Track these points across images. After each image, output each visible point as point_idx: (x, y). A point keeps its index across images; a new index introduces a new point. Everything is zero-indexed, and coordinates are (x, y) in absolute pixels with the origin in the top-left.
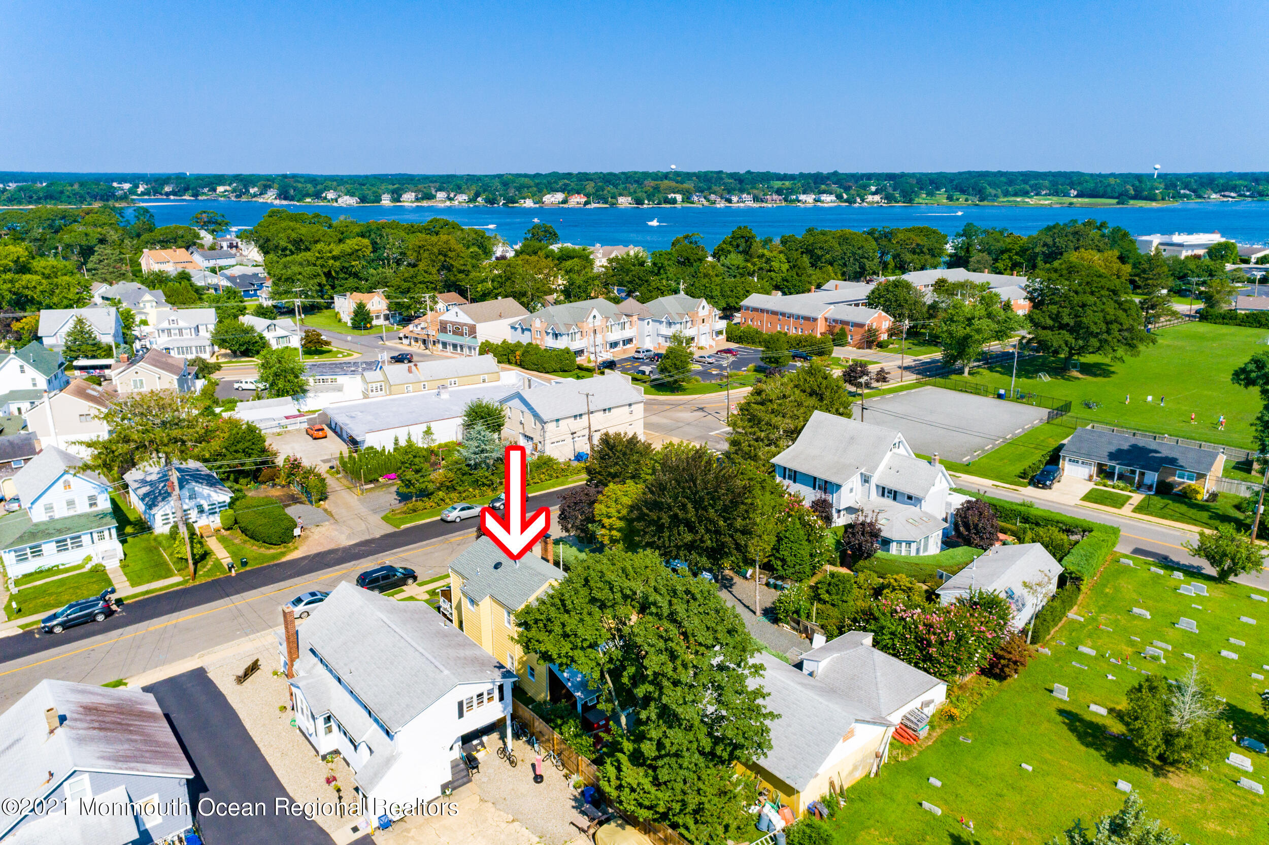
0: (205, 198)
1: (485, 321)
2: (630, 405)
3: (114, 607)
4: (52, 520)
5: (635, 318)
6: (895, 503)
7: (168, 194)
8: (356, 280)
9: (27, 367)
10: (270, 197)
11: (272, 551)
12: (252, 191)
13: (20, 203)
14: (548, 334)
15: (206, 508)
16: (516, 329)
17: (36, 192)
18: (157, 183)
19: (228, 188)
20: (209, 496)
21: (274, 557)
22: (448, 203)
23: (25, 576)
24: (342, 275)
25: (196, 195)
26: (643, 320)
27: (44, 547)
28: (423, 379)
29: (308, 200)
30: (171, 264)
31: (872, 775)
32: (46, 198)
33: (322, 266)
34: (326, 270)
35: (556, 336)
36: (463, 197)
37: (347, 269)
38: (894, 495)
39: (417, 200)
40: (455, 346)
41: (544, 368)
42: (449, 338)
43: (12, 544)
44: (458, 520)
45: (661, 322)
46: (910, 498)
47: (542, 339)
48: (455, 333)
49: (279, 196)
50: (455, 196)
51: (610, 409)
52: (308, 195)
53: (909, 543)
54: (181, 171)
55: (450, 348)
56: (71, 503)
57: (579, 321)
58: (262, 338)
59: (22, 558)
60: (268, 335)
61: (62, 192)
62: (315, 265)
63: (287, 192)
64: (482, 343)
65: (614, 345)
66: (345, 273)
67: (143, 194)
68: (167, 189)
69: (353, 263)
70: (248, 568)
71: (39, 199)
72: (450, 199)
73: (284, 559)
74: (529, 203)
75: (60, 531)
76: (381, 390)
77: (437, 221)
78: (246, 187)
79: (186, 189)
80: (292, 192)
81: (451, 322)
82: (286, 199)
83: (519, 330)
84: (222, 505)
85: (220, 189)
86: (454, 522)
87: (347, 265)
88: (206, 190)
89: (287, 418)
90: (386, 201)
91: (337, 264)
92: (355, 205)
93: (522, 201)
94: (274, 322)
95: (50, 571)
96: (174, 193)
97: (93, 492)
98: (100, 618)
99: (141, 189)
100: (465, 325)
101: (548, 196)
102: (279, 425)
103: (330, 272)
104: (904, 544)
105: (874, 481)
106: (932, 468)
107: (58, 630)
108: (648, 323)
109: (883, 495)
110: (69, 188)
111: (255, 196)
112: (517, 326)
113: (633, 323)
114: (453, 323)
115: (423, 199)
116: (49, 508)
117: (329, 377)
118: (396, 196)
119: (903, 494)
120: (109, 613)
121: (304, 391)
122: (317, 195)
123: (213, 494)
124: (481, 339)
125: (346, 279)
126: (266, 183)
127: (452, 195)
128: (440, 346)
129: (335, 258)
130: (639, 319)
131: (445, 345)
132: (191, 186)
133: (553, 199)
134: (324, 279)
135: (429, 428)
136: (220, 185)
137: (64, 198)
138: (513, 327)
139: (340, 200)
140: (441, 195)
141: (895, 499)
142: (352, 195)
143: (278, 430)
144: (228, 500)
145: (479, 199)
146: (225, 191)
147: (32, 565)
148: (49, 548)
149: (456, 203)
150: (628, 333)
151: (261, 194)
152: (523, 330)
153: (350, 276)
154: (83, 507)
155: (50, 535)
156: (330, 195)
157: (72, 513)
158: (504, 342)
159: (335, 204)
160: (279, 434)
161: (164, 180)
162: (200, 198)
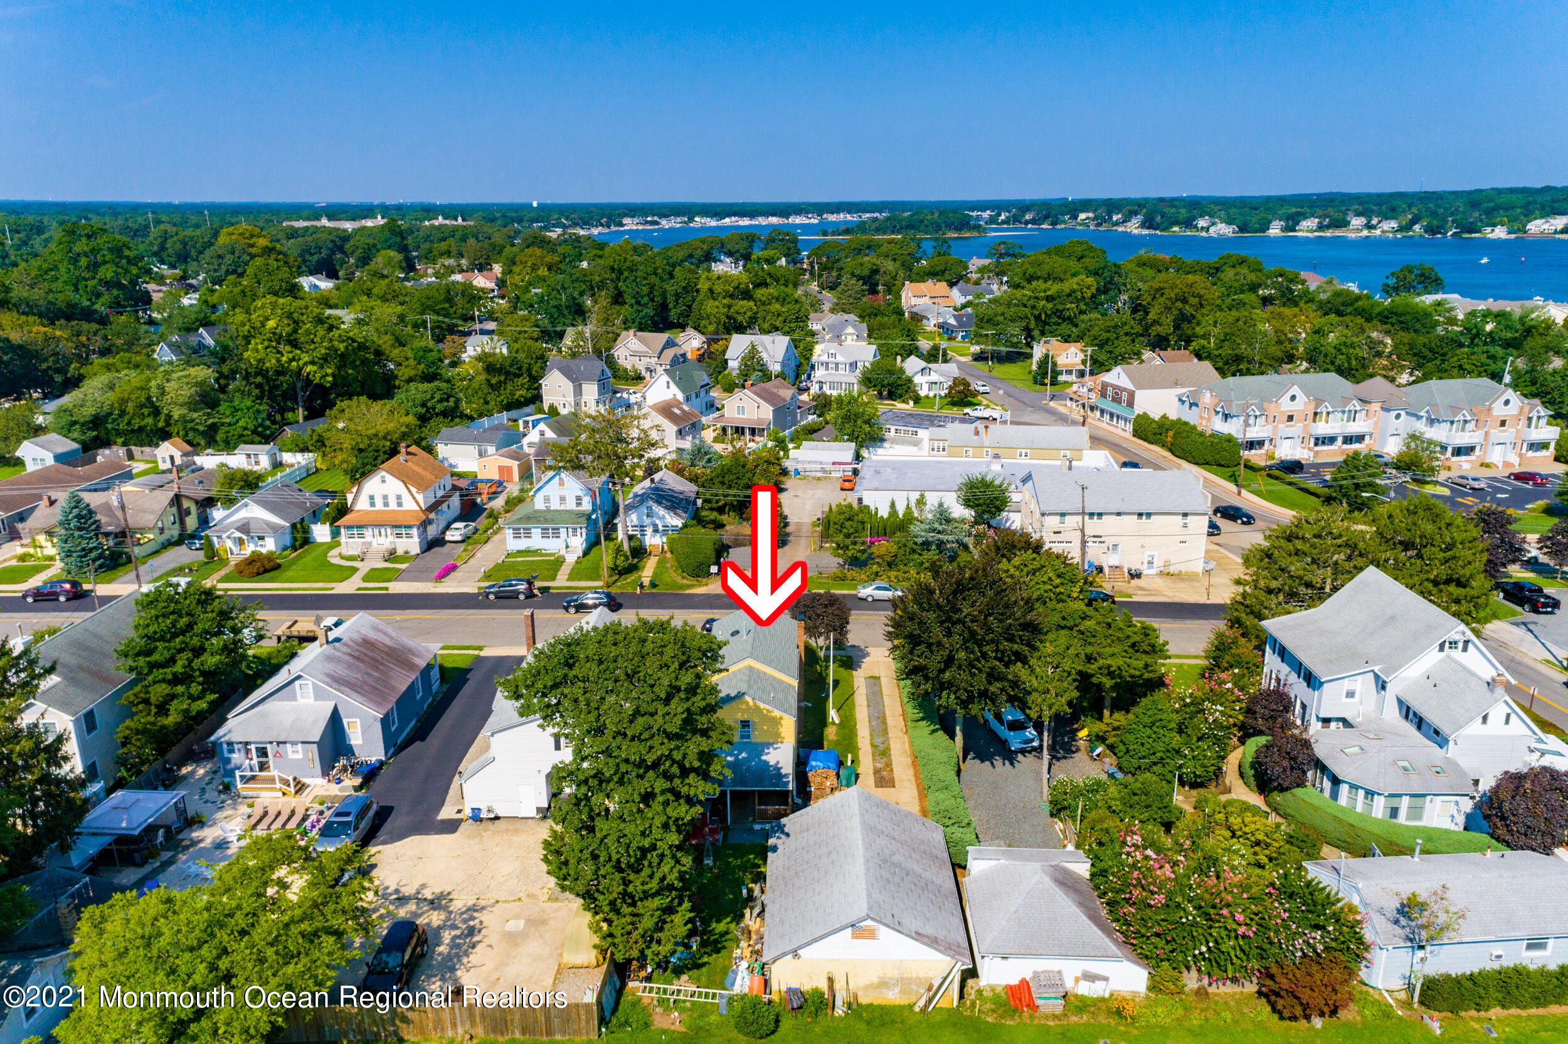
0: (1063, 226)
1: (1151, 387)
2: (1185, 515)
3: (536, 592)
4: (548, 510)
5: (1376, 407)
6: (1417, 733)
7: (1027, 223)
8: (1070, 326)
9: (672, 384)
10: (1134, 227)
11: (685, 582)
12: (1115, 218)
13: (885, 233)
14: (1217, 413)
15: (661, 528)
16: (1183, 402)
17: (900, 221)
18: (1018, 210)
19: (1091, 215)
20: (664, 517)
21: (682, 587)
22: (1365, 233)
23: (519, 552)
24: (1054, 319)
25: (1054, 224)
26: (1388, 410)
27: (533, 530)
28: (987, 444)
29: (1176, 229)
30: (927, 298)
31: (917, 1009)
32: (907, 227)
33: (1033, 307)
34: (1036, 313)
35: (1226, 417)
36: (1391, 225)
37: (1061, 312)
38: (1420, 723)
39: (1320, 228)
40: (1112, 415)
41: (1193, 457)
42: (1107, 405)
43: (512, 523)
44: (870, 599)
45: (1419, 418)
46: (1437, 732)
47: (1209, 420)
48: (1114, 400)
49: (1143, 226)
50: (1379, 222)
51: (1149, 515)
52: (1177, 223)
53: (1370, 794)
54: (1063, 196)
55: (1107, 417)
56: (563, 499)
57: (1264, 400)
58: (910, 380)
59: (517, 536)
60: (918, 379)
61: (922, 221)
62: (1025, 306)
63: (1152, 219)
64: (1139, 416)
65: (1321, 441)
66: (1059, 317)
67: (1003, 222)
68: (1028, 217)
69: (1069, 306)
70: (654, 591)
71: (902, 228)
72: (1369, 227)
73: (688, 592)
74: (1500, 233)
75: (546, 521)
76: (944, 450)
77: (1230, 256)
78: (1110, 214)
79: (1046, 217)
80: (1158, 219)
81: (1112, 385)
82: (1149, 228)
83: (1187, 404)
84: (675, 529)
85: (1082, 216)
86: (865, 600)
87: (1060, 307)
88: (1067, 217)
89: (834, 463)
90: (1275, 230)
91: (1050, 305)
92: (1230, 235)
93: (1489, 229)
94: (930, 365)
95: (536, 552)
96: (1033, 222)
97: (580, 493)
98: (522, 597)
99: (1003, 217)
100: (1125, 390)
101: (1538, 222)
102: (823, 471)
103: (1040, 314)
104: (1361, 793)
105: (1392, 690)
106: (1489, 694)
107: (492, 597)
108: (1398, 417)
109: (1407, 717)
110: (929, 217)
111: (1117, 224)
112: (1184, 399)
113: (1371, 413)
114: (1115, 387)
115: (1328, 227)
116: (547, 499)
117: (911, 429)
118: (1292, 223)
119: (1430, 726)
120: (530, 595)
121: (883, 440)
122: (1189, 223)
123: (667, 516)
124: (1138, 409)
125: (1059, 324)
126: (1131, 208)
127: (1374, 221)
128: (1098, 413)
129: (1049, 299)
130: (1383, 409)
131: (1102, 412)
132: (1053, 213)
133: (1546, 226)
134: (1033, 322)
135: (922, 496)
136: (1083, 211)
137: (922, 227)
138: (1180, 400)
139: (1212, 230)
140: (1357, 222)
141: (1419, 728)
142: (1229, 222)
143: (820, 474)
144: (680, 525)
145: (1417, 227)
146: (1088, 218)
147: (522, 544)
148: (536, 532)
149: (1378, 232)
150: (1354, 428)
151: (1124, 222)
152: (1191, 405)
153: (1064, 320)
154: (571, 505)
155: (539, 522)
156: (1202, 223)
157: (563, 507)
158: (1164, 417)
159: (1204, 234)
160: (819, 479)
161: (1024, 207)
162: (1058, 227)
